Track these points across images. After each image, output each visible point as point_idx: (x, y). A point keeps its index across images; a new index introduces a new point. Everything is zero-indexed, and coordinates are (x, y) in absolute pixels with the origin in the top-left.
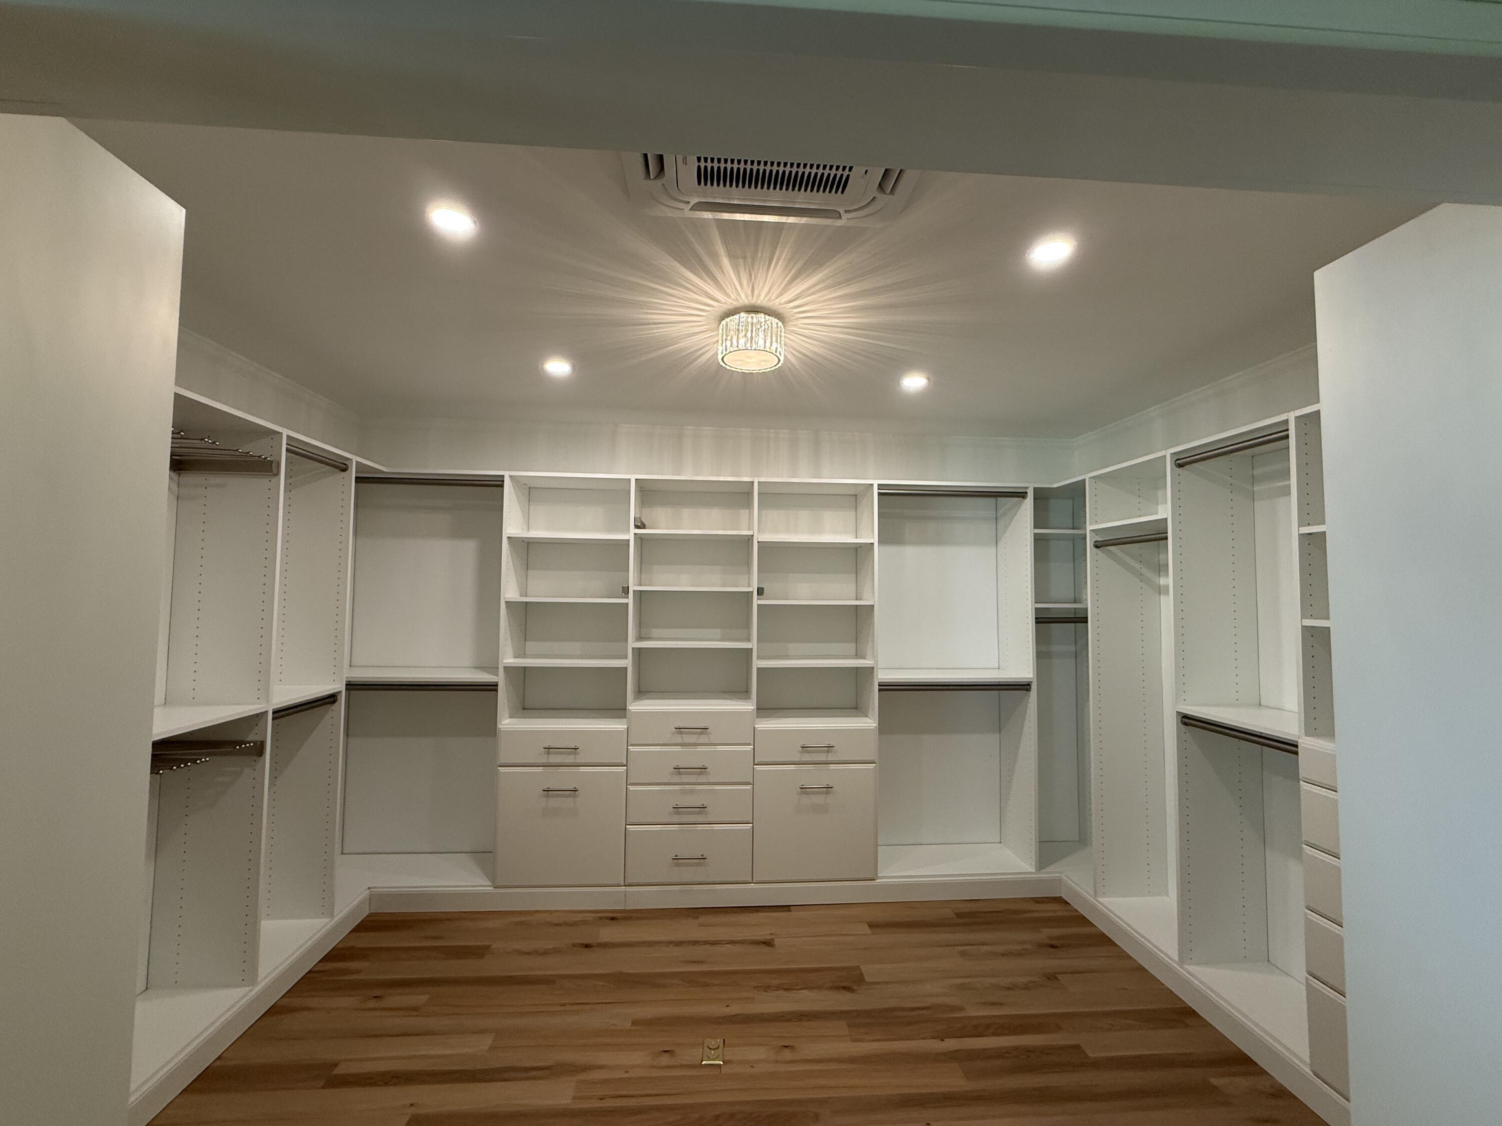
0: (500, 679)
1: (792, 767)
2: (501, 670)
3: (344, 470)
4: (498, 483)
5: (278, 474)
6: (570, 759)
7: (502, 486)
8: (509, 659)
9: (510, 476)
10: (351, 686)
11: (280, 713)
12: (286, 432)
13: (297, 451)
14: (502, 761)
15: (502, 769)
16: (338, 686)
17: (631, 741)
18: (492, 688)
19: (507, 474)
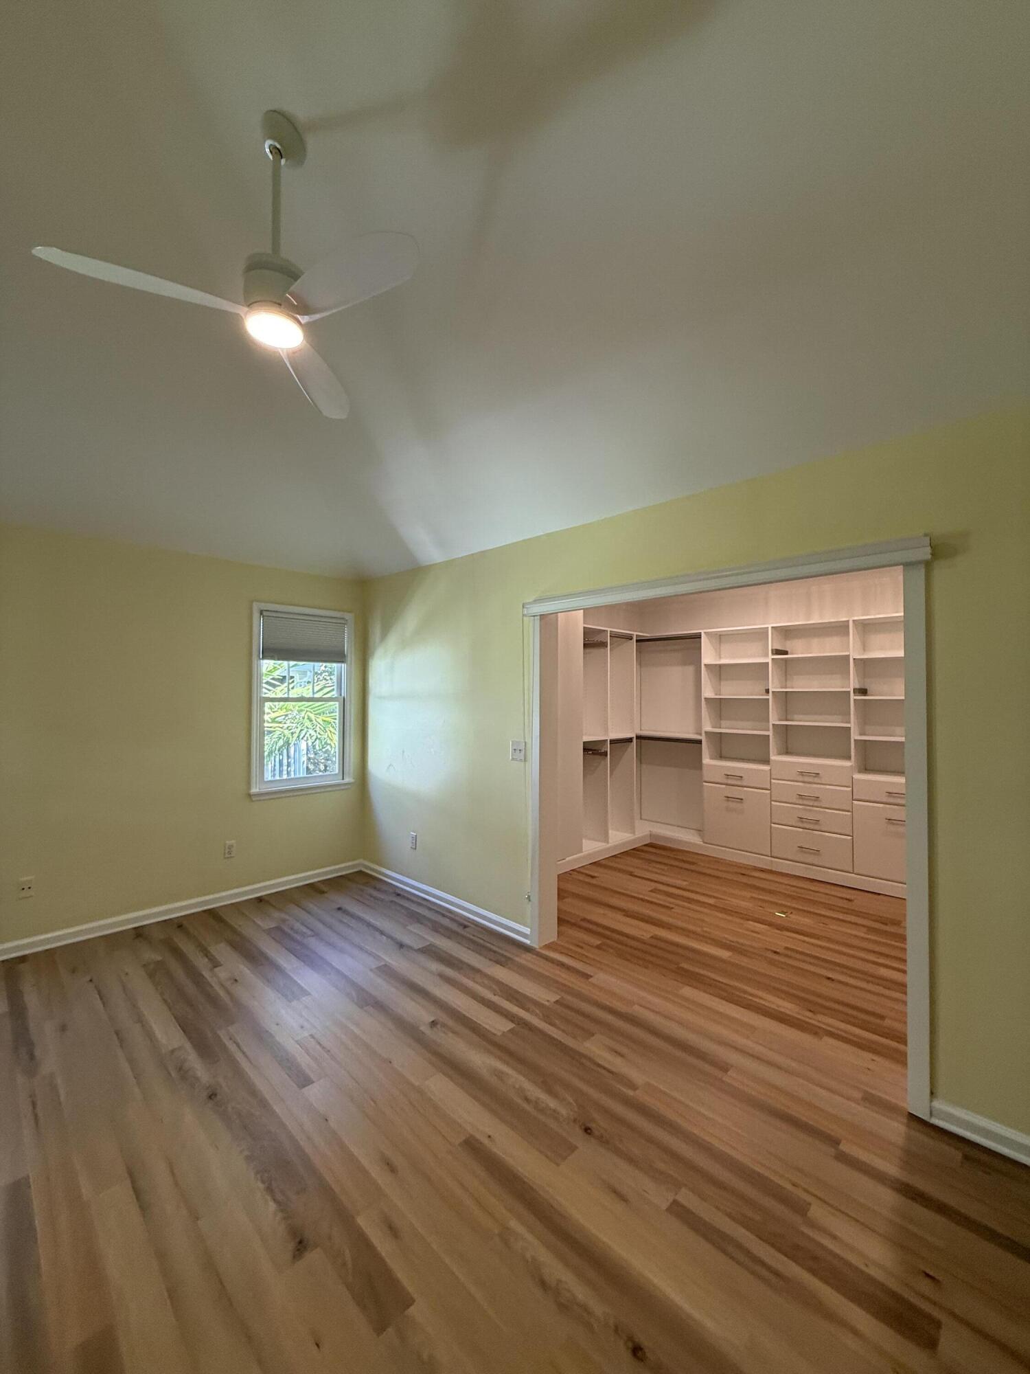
0: (703, 738)
1: (881, 805)
2: (703, 734)
3: (631, 639)
4: (698, 636)
5: (607, 647)
6: (739, 783)
7: (700, 638)
8: (708, 727)
9: (705, 633)
10: (639, 737)
11: (612, 742)
12: (609, 630)
13: (614, 636)
14: (706, 779)
15: (705, 784)
16: (633, 735)
17: (773, 776)
18: (700, 742)
19: (702, 632)
